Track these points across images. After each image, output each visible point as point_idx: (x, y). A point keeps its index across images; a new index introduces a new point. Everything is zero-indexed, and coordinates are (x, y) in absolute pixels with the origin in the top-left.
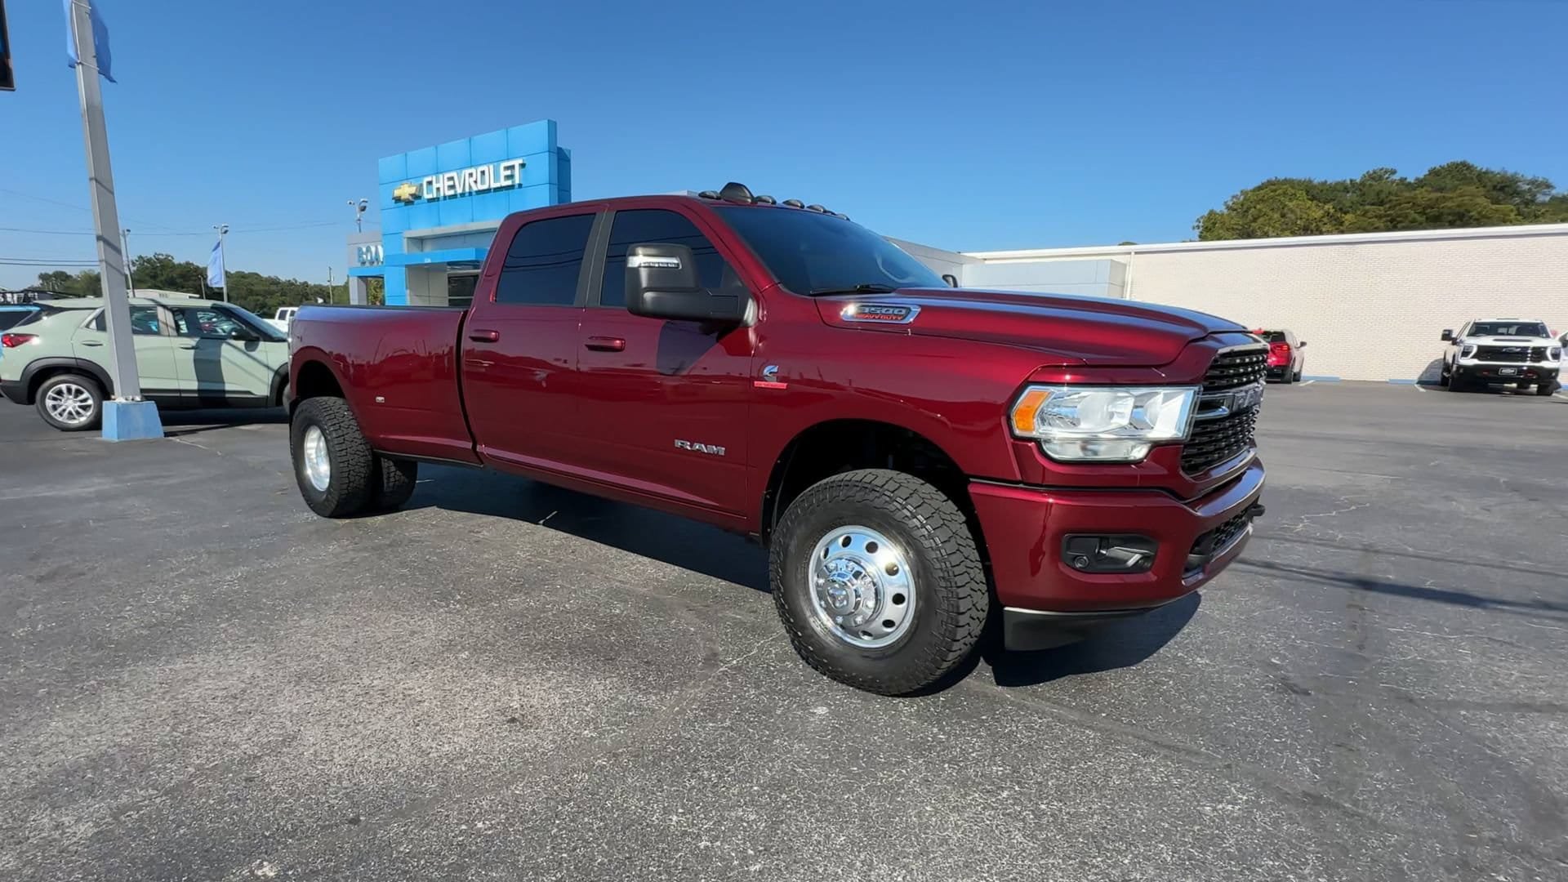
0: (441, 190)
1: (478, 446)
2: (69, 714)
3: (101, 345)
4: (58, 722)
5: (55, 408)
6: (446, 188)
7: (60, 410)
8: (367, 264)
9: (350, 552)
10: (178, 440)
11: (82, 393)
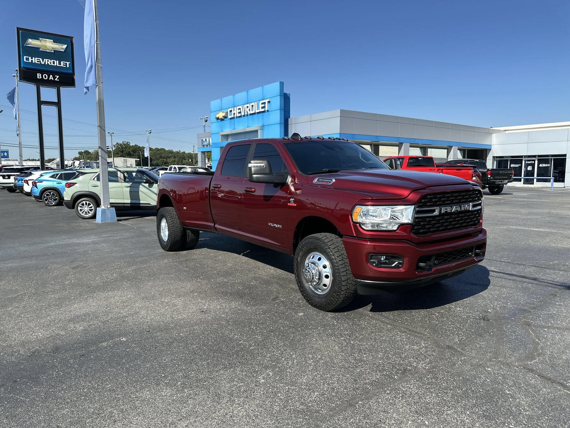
0: (235, 114)
1: (216, 225)
2: (79, 304)
3: (98, 186)
4: (76, 305)
5: (81, 210)
6: (237, 113)
7: (83, 211)
8: (205, 146)
9: (171, 263)
10: (122, 223)
11: (90, 204)
